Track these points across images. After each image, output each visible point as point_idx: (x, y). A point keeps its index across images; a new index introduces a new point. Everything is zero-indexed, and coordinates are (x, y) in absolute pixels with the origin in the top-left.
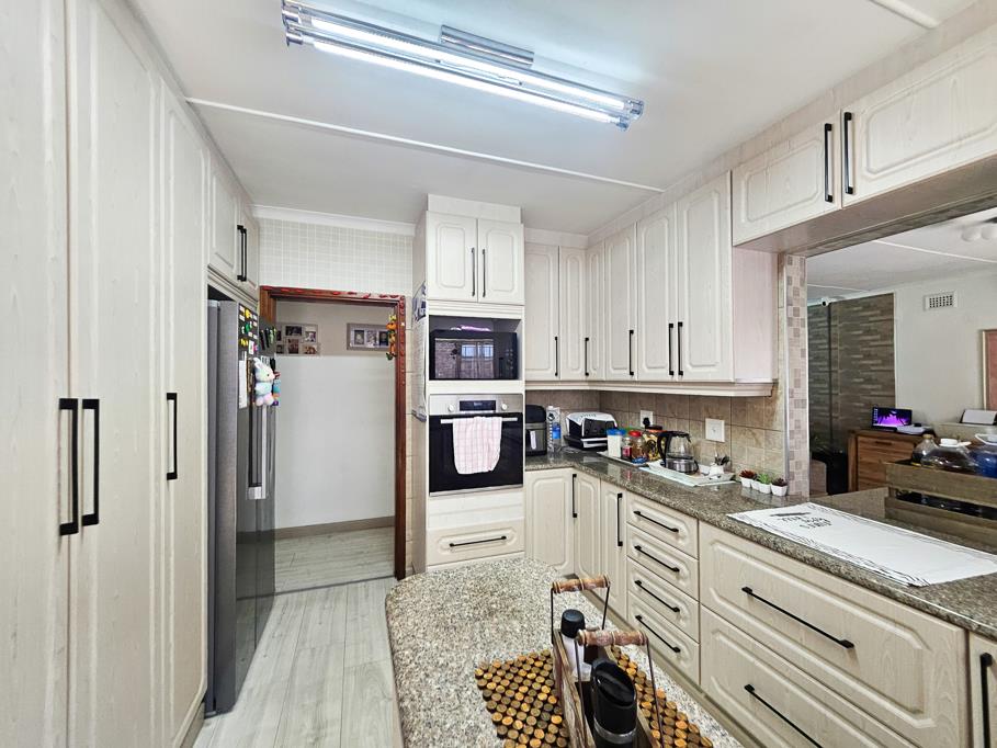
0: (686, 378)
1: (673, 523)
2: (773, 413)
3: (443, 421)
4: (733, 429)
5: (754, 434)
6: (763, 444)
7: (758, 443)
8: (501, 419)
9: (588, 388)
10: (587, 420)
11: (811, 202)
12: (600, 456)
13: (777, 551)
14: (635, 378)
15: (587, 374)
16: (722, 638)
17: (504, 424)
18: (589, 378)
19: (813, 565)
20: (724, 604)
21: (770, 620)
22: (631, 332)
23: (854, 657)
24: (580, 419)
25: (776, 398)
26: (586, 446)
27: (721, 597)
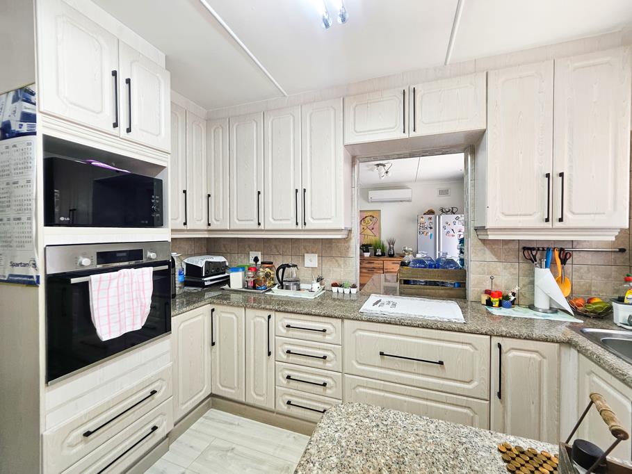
0: (307, 227)
1: (321, 326)
2: (348, 248)
3: (74, 281)
4: (323, 258)
5: (337, 261)
6: (342, 266)
7: (339, 265)
8: (151, 269)
9: (207, 236)
10: (208, 263)
11: (393, 130)
12: (223, 289)
13: (402, 325)
14: (262, 227)
15: (209, 225)
16: (361, 389)
17: (155, 273)
18: (210, 228)
19: (423, 327)
20: (363, 367)
21: (396, 366)
22: (259, 193)
23: (444, 368)
24: (200, 262)
25: (351, 239)
26: (206, 284)
27: (360, 364)
